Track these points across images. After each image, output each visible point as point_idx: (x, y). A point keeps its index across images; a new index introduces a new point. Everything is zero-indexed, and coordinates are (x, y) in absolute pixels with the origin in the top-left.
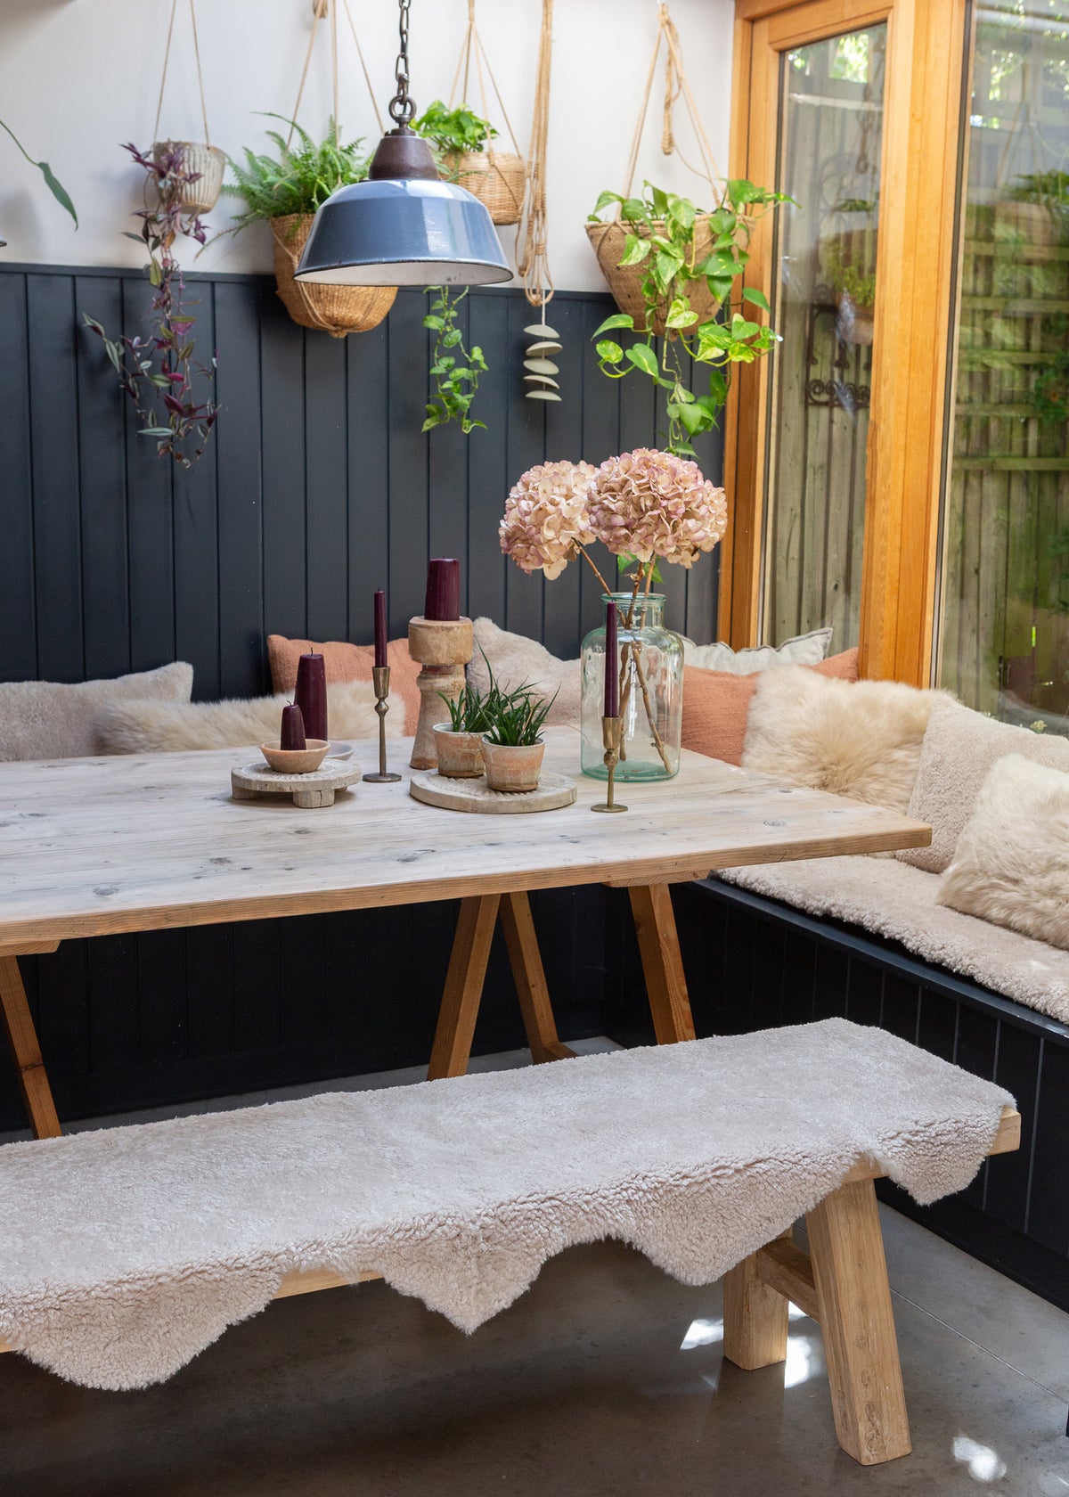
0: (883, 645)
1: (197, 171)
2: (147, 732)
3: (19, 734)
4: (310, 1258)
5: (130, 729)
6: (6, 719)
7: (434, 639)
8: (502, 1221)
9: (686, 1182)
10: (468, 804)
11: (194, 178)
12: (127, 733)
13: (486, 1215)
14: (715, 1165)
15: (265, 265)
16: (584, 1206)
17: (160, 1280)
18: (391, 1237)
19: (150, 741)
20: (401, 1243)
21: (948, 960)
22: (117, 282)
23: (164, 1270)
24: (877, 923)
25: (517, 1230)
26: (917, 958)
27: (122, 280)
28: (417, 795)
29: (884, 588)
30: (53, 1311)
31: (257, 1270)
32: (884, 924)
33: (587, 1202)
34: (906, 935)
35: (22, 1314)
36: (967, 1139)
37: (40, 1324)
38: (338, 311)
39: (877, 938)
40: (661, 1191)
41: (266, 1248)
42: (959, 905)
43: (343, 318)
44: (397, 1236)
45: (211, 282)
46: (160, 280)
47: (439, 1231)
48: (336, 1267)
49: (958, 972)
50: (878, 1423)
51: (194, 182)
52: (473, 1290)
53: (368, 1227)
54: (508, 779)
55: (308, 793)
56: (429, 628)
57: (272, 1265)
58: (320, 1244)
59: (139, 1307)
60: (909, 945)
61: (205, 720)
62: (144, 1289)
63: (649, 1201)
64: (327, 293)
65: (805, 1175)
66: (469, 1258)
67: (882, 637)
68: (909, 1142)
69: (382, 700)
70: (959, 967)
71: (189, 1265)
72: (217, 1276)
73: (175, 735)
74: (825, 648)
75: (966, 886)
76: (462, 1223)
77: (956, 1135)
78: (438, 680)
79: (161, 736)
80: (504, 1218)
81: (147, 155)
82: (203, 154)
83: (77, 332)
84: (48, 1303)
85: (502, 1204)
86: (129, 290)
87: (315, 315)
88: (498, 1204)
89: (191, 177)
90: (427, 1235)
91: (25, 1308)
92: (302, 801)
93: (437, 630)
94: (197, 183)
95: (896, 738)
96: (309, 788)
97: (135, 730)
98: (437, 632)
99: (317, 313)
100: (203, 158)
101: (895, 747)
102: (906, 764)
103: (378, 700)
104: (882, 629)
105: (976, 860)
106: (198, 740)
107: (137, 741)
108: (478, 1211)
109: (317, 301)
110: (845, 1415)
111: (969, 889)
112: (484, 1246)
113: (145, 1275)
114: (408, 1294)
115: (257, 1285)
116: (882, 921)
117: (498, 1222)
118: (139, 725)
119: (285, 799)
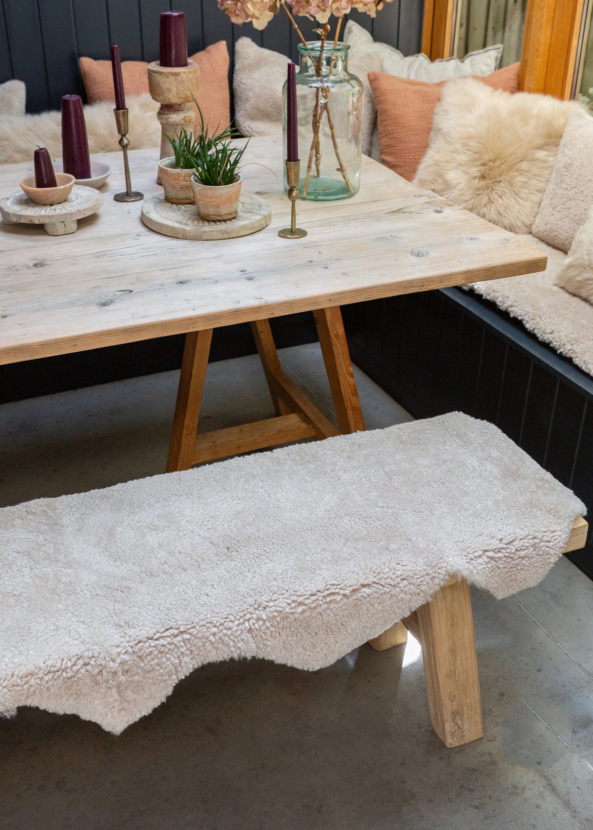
0: (538, 63)
7: (165, 82)
8: (138, 657)
9: (300, 610)
10: (179, 232)
13: (125, 653)
14: (326, 592)
16: (211, 638)
18: (41, 679)
20: (51, 682)
21: (555, 343)
24: (506, 305)
25: (152, 663)
26: (532, 336)
28: (146, 223)
29: (542, 17)
32: (511, 306)
33: (214, 634)
34: (526, 318)
36: (541, 553)
39: (504, 315)
40: (278, 619)
44: (46, 678)
47: (83, 671)
49: (561, 353)
50: (460, 723)
52: (116, 709)
53: (22, 671)
54: (211, 211)
55: (53, 224)
56: (161, 73)
60: (527, 326)
61: (29, 129)
63: (268, 628)
65: (402, 595)
66: (110, 688)
67: (537, 57)
68: (492, 558)
69: (123, 135)
70: (562, 350)
73: (6, 143)
74: (496, 60)
75: (577, 275)
76: (103, 662)
77: (532, 549)
78: (171, 116)
80: (141, 654)
85: (140, 642)
88: (137, 642)
90: (73, 674)
92: (49, 230)
93: (167, 75)
95: (540, 141)
98: (168, 77)
101: (539, 148)
102: (545, 162)
103: (120, 136)
104: (538, 50)
105: (586, 257)
108: (119, 650)
110: (437, 715)
111: (579, 278)
112: (123, 678)
116: (510, 303)
117: (136, 658)
119: (37, 229)
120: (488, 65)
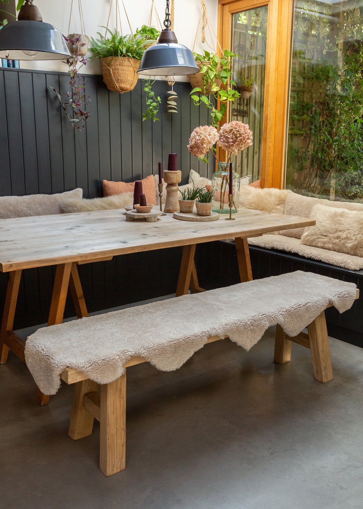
0: (269, 178)
1: (84, 43)
2: (76, 207)
3: (39, 209)
4: (214, 332)
5: (71, 206)
6: (35, 205)
7: (172, 176)
9: (293, 309)
10: (194, 219)
11: (83, 45)
12: (71, 208)
13: (251, 319)
14: (298, 304)
15: (98, 72)
16: (272, 316)
17: (180, 340)
18: (230, 326)
19: (78, 210)
20: (233, 327)
21: (313, 257)
22: (58, 76)
23: (180, 337)
24: (289, 249)
25: (258, 323)
26: (303, 257)
27: (59, 75)
29: (270, 163)
30: (156, 350)
31: (202, 336)
32: (291, 249)
33: (272, 315)
34: (299, 251)
35: (149, 351)
36: (351, 296)
37: (154, 354)
38: (123, 85)
39: (290, 253)
40: (288, 312)
41: (202, 330)
42: (308, 244)
43: (124, 87)
44: (232, 326)
45: (84, 76)
46: (73, 76)
47: (241, 324)
48: (219, 335)
49: (316, 260)
50: (326, 372)
51: (83, 46)
52: (249, 339)
54: (204, 212)
55: (151, 218)
56: (171, 173)
57: (205, 335)
58: (215, 329)
59: (176, 348)
60: (300, 254)
62: (177, 343)
63: (286, 314)
64: (120, 80)
65: (318, 306)
66: (249, 331)
67: (269, 176)
68: (339, 297)
69: (161, 193)
70: (317, 258)
71: (186, 336)
72: (193, 338)
74: (249, 181)
75: (310, 238)
76: (246, 322)
77: (348, 295)
78: (173, 187)
79: (81, 208)
80: (255, 320)
81: (67, 37)
82: (84, 38)
83: (47, 91)
84: (155, 348)
85: (253, 316)
86: (61, 78)
87: (116, 86)
89: (82, 45)
90: (238, 325)
91: (150, 349)
92: (149, 220)
93: (173, 173)
94: (84, 47)
95: (277, 203)
96: (152, 216)
97: (73, 207)
98: (173, 174)
99: (117, 86)
100: (84, 39)
101: (277, 205)
102: (280, 209)
104: (269, 174)
105: (313, 231)
106: (90, 209)
107: (74, 210)
108: (249, 319)
109: (117, 82)
110: (318, 370)
111: (311, 239)
112: (252, 327)
113: (176, 339)
114: (234, 341)
115: (202, 340)
116: (291, 248)
118: (74, 205)
119: (144, 220)
120: (247, 182)
